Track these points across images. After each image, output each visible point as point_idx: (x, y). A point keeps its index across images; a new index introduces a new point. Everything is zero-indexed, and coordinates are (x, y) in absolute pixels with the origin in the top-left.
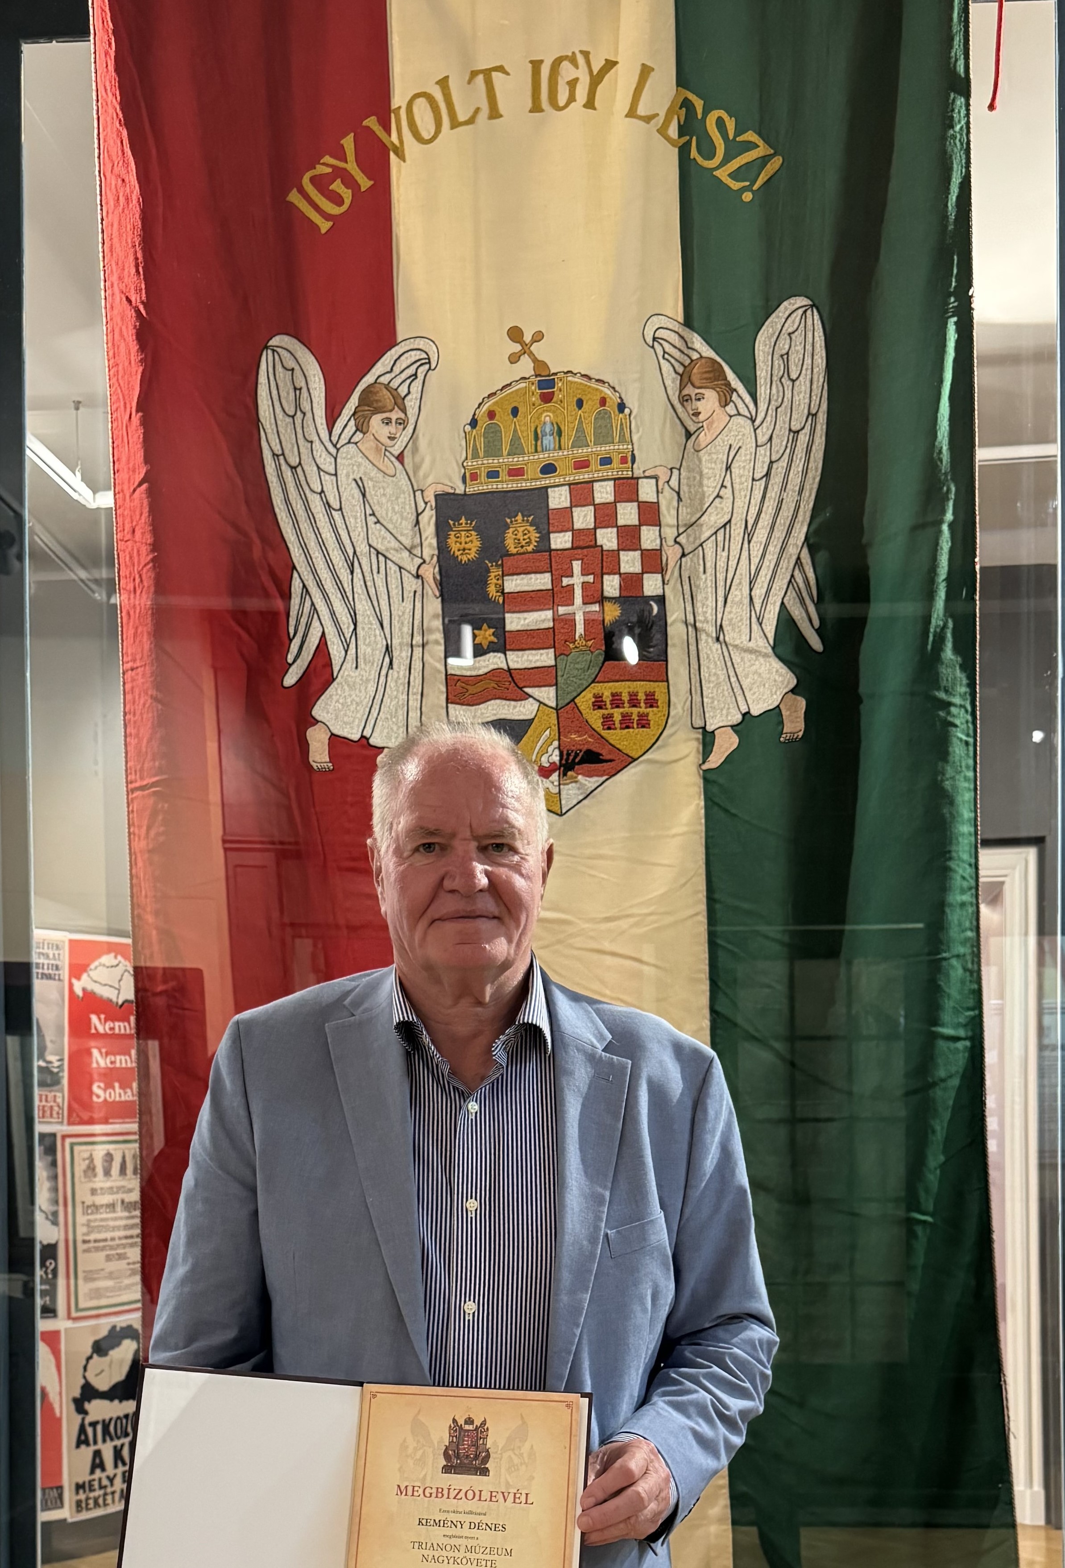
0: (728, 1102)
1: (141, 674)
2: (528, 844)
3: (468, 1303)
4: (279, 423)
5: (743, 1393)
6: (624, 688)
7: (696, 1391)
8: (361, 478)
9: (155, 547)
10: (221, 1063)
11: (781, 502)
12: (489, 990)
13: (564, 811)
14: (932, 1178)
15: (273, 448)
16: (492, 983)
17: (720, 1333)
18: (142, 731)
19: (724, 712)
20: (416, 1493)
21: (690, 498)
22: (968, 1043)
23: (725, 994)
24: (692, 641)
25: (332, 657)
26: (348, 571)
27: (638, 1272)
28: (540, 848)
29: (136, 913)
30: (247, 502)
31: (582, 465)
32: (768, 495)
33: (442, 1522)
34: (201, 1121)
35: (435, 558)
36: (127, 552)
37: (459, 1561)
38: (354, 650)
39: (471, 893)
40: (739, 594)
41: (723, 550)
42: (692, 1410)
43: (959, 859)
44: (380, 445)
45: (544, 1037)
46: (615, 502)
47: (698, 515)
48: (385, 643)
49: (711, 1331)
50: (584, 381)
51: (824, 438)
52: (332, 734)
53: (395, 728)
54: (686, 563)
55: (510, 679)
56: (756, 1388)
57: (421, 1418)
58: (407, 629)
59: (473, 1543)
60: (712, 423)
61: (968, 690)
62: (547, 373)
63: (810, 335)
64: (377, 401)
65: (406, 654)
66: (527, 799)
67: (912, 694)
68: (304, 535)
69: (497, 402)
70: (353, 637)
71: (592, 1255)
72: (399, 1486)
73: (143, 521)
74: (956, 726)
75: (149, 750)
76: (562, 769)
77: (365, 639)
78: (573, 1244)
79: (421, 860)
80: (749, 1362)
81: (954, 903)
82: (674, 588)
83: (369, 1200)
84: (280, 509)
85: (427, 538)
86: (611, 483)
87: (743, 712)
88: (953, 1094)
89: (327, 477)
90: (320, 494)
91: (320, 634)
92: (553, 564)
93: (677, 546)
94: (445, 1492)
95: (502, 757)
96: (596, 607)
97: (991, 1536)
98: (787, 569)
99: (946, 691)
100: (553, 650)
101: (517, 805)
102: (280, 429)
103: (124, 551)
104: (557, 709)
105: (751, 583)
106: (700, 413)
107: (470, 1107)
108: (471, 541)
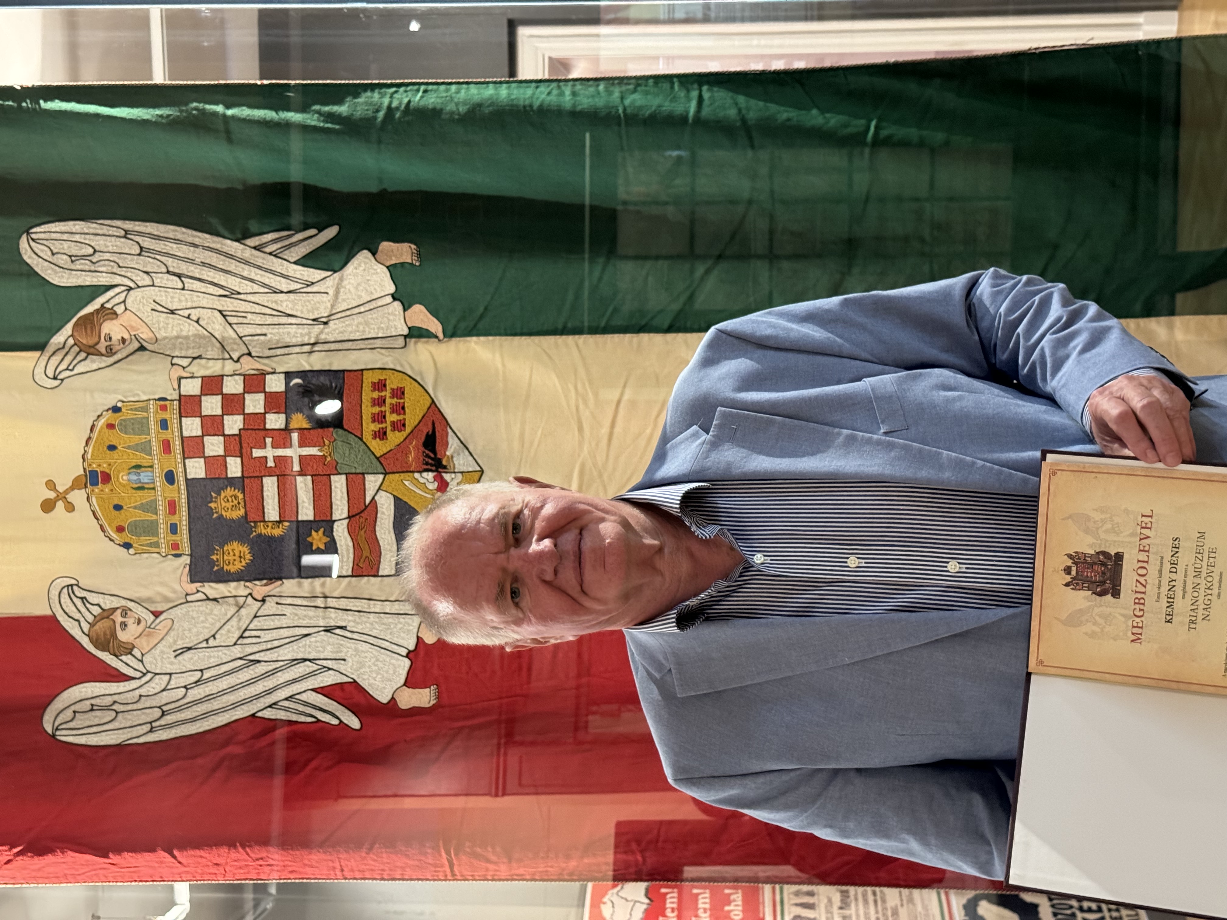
0: (759, 316)
1: (346, 862)
2: (513, 500)
3: (949, 569)
4: (122, 726)
5: (1045, 304)
6: (368, 410)
7: (1042, 349)
8: (174, 651)
9: (231, 845)
10: (713, 798)
11: (204, 264)
12: (649, 541)
13: (479, 469)
14: (833, 120)
15: (144, 732)
16: (641, 537)
17: (984, 324)
18: (399, 864)
19: (391, 317)
20: (1140, 625)
21: (200, 347)
22: (705, 88)
23: (652, 318)
24: (326, 347)
25: (334, 682)
26: (257, 665)
27: (922, 403)
28: (518, 489)
29: (566, 877)
30: (194, 757)
31: (167, 447)
32: (198, 276)
33: (1169, 600)
34: (769, 819)
35: (248, 584)
36: (235, 871)
37: (1209, 584)
38: (329, 662)
39: (557, 554)
40: (286, 303)
41: (245, 317)
42: (1061, 353)
43: (532, 97)
44: (145, 633)
45: (694, 489)
46: (201, 416)
47: (215, 340)
48: (323, 633)
49: (983, 334)
50: (92, 443)
51: (148, 224)
52: (405, 684)
53: (400, 626)
54: (257, 352)
55: (358, 517)
56: (1041, 291)
57: (1064, 616)
58: (311, 612)
59: (1191, 569)
60: (132, 327)
61: (377, 91)
62: (84, 478)
63: (54, 236)
64: (105, 634)
65: (332, 613)
66: (473, 500)
67: (380, 142)
68: (224, 705)
69: (109, 525)
70: (317, 662)
71: (904, 447)
72: (1132, 641)
73: (207, 855)
74: (409, 102)
75: (415, 857)
76: (440, 470)
77: (319, 651)
78: (893, 466)
79: (526, 601)
80: (1013, 298)
81: (572, 102)
82: (277, 363)
83: (847, 661)
84: (200, 727)
85: (230, 592)
86: (184, 419)
87: (391, 300)
88: (753, 102)
89: (172, 682)
90: (187, 689)
91: (314, 693)
92: (255, 475)
93: (241, 360)
94: (1139, 596)
95: (434, 523)
96: (295, 436)
97: (1190, 61)
98: (264, 259)
99: (377, 111)
100: (332, 477)
101: (478, 510)
102: (128, 725)
103: (234, 874)
104: (385, 474)
105: (275, 292)
106: (122, 338)
107: (758, 562)
108: (233, 550)
